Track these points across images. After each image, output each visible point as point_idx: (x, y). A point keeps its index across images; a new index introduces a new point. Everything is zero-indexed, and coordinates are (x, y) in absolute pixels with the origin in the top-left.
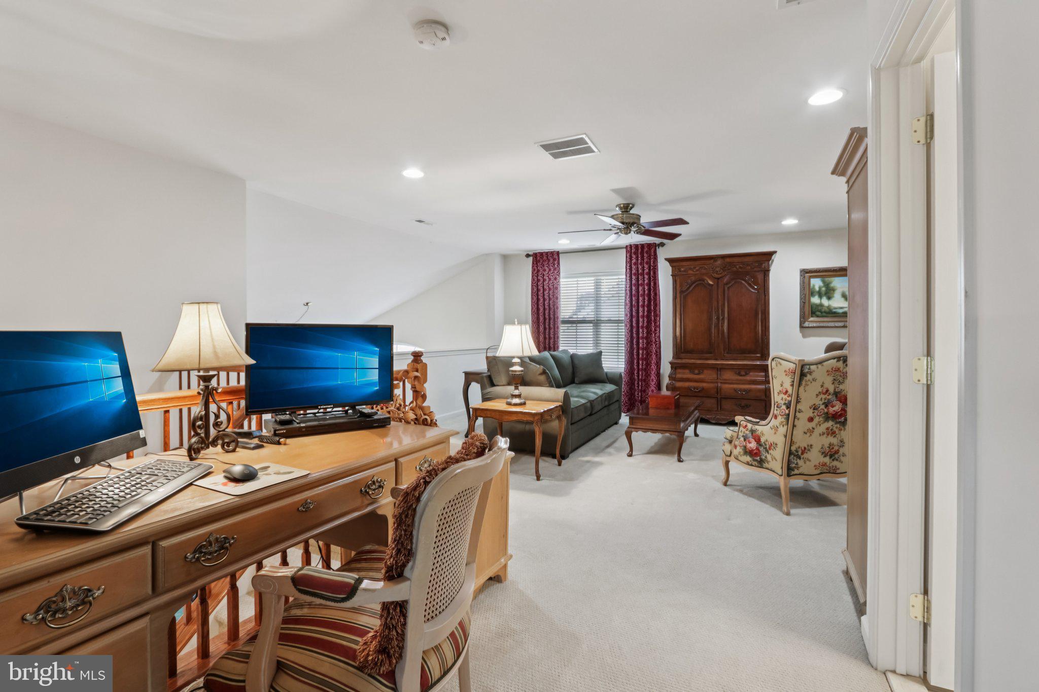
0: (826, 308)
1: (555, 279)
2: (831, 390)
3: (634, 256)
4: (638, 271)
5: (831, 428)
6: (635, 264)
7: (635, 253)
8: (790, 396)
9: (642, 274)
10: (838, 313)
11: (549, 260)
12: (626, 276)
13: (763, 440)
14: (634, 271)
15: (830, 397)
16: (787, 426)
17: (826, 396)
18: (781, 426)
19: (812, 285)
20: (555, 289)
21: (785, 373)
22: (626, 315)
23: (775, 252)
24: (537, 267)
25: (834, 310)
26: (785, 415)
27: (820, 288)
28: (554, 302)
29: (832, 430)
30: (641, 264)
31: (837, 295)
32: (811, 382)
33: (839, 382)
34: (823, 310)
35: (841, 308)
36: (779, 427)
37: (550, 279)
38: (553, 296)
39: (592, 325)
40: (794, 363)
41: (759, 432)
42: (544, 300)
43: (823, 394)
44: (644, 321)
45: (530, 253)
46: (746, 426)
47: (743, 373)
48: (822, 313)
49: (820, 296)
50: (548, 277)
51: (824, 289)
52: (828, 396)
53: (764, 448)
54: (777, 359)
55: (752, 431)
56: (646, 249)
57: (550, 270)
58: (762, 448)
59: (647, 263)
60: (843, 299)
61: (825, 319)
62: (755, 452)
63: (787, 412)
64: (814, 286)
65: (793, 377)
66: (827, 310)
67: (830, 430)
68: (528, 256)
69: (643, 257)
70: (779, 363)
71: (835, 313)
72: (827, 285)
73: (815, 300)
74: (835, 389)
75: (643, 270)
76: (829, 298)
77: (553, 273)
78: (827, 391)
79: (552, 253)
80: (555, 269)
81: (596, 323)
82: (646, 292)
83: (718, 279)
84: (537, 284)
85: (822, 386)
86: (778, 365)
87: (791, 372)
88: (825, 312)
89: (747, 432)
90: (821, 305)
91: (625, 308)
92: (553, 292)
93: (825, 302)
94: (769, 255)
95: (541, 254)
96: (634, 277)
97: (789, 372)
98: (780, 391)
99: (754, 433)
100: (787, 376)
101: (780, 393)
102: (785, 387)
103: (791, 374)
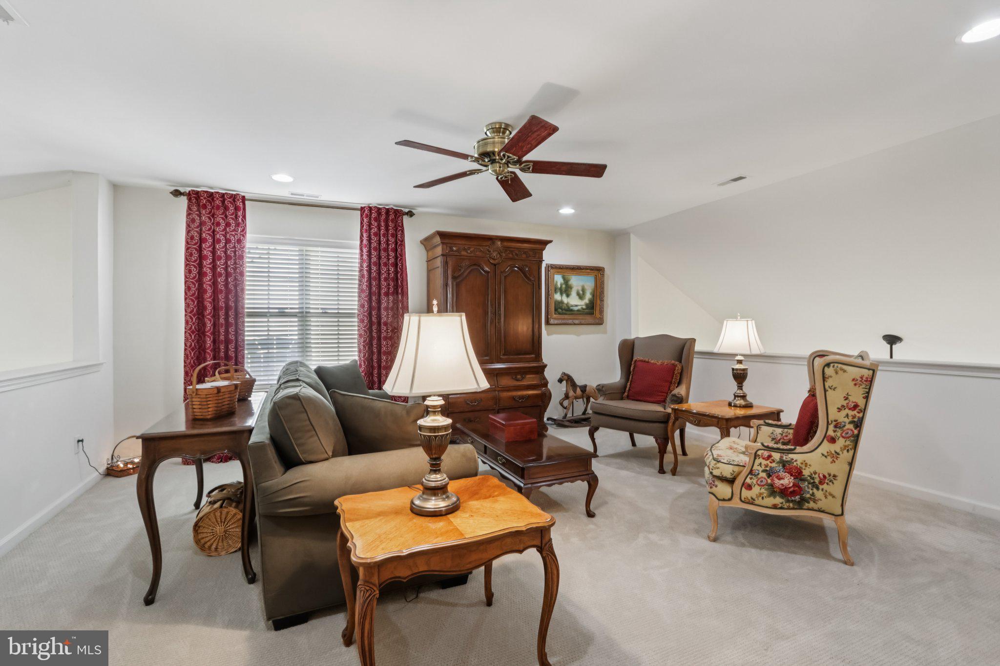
0: (565, 306)
1: (239, 241)
3: (375, 224)
4: (380, 244)
6: (376, 234)
7: (376, 219)
8: (862, 411)
9: (386, 250)
10: (574, 311)
11: (226, 209)
12: (361, 250)
13: (806, 472)
14: (374, 245)
16: (853, 451)
18: (845, 451)
19: (555, 282)
20: (235, 258)
21: (854, 382)
22: (362, 306)
23: (550, 242)
24: (200, 217)
25: (571, 308)
26: (853, 436)
27: (561, 285)
28: (236, 279)
30: (384, 235)
31: (574, 293)
34: (563, 307)
35: (576, 306)
36: (841, 453)
37: (228, 241)
38: (235, 269)
39: (296, 320)
40: (869, 369)
41: (799, 463)
42: (215, 275)
44: (388, 315)
45: (182, 190)
46: (770, 457)
47: (519, 377)
48: (562, 310)
49: (561, 294)
50: (225, 236)
51: (564, 286)
53: (809, 483)
54: (836, 365)
55: (784, 463)
56: (392, 217)
57: (228, 225)
58: (806, 483)
59: (393, 235)
60: (577, 297)
61: (566, 317)
62: (791, 489)
63: (856, 432)
64: (557, 282)
65: (868, 387)
66: (566, 308)
68: (177, 193)
69: (387, 226)
70: (842, 369)
71: (572, 310)
72: (566, 281)
73: (557, 297)
75: (388, 245)
76: (568, 296)
77: (234, 230)
79: (234, 197)
80: (238, 225)
81: (303, 315)
82: (392, 275)
83: (495, 265)
84: (200, 246)
86: (840, 372)
87: (866, 381)
88: (564, 310)
89: (774, 465)
90: (562, 302)
91: (359, 296)
92: (235, 263)
93: (565, 299)
94: (545, 243)
95: (211, 196)
96: (374, 253)
97: (861, 381)
98: (843, 406)
99: (788, 465)
100: (857, 386)
101: (843, 409)
102: (854, 401)
103: (864, 383)
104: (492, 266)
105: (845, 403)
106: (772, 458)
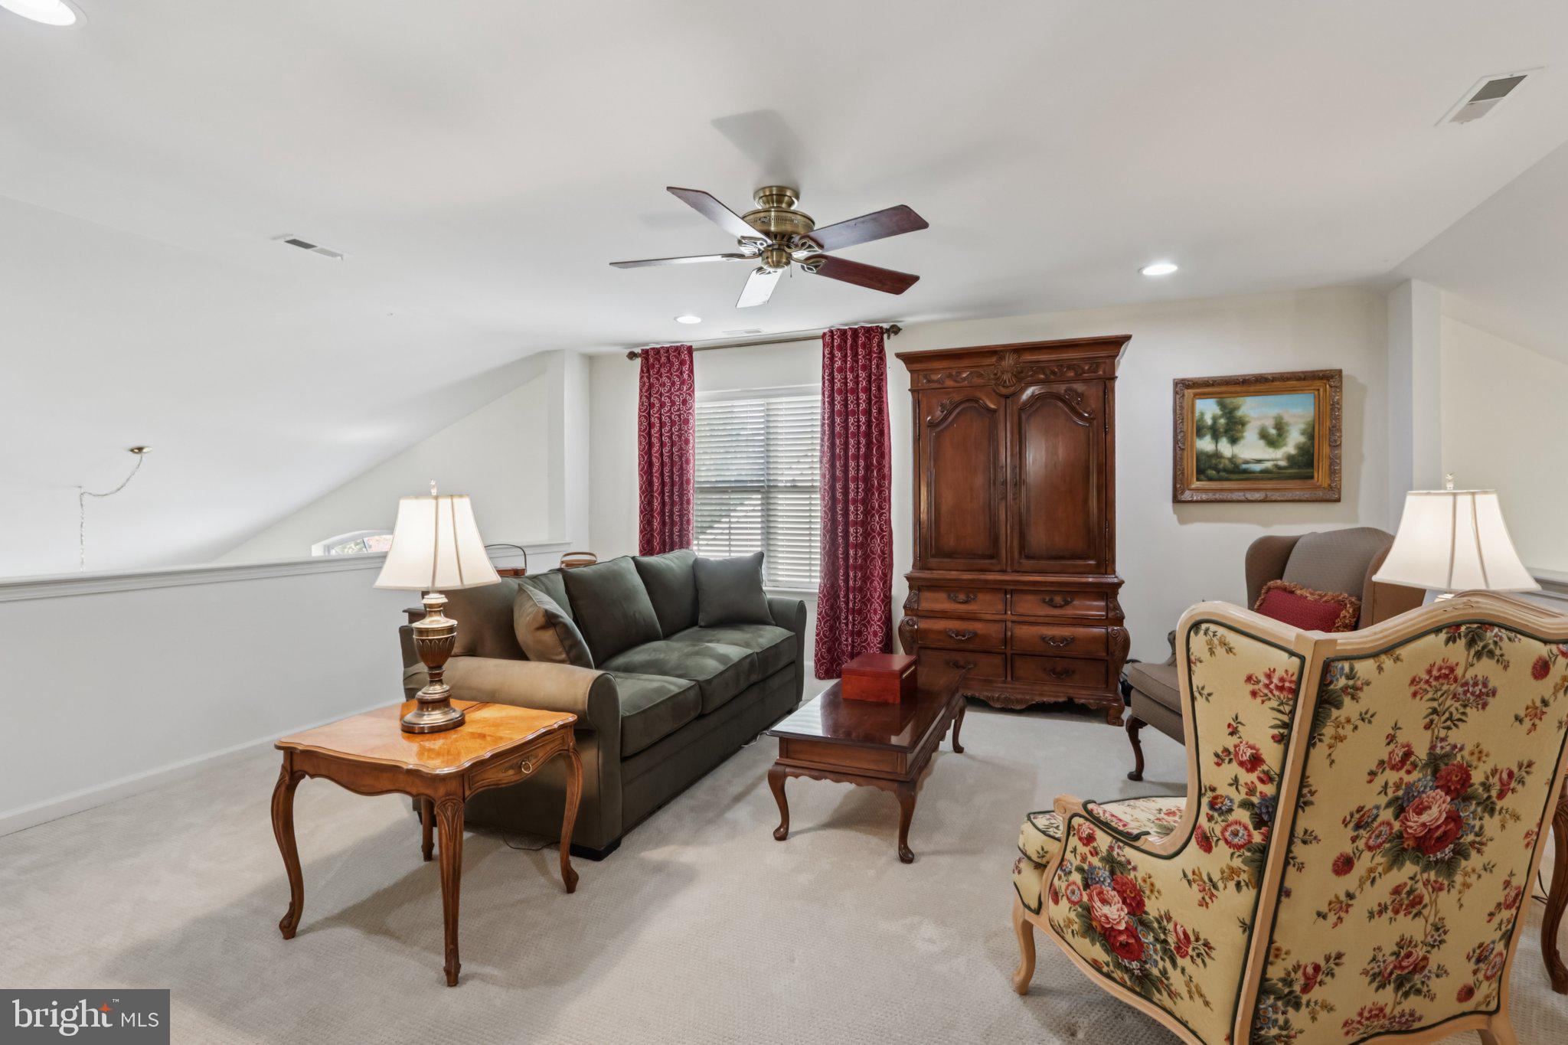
0: (1227, 461)
1: (685, 402)
2: (1421, 752)
3: (838, 354)
4: (846, 384)
5: (1408, 888)
6: (841, 370)
7: (840, 348)
8: (1271, 780)
9: (855, 391)
10: (1253, 472)
11: (672, 364)
12: (823, 394)
13: (1153, 908)
14: (838, 385)
15: (1416, 775)
16: (1253, 892)
17: (1402, 773)
18: (1231, 885)
19: (1197, 414)
20: (683, 422)
21: (1250, 687)
22: (823, 476)
23: (1128, 338)
24: (649, 379)
25: (1244, 466)
26: (1248, 845)
27: (1215, 419)
28: (681, 449)
29: (1409, 893)
30: (852, 369)
31: (1250, 435)
32: (1356, 728)
33: (1450, 718)
34: (1221, 466)
35: (1259, 461)
36: (1220, 885)
37: (673, 403)
38: (680, 437)
39: (759, 496)
40: (1292, 654)
41: (1139, 875)
42: (662, 445)
43: (1393, 768)
44: (858, 488)
45: (638, 350)
46: (1089, 839)
47: (1058, 599)
48: (1218, 471)
49: (1216, 437)
50: (670, 398)
51: (1222, 421)
52: (1409, 772)
53: (1157, 939)
54: (1213, 627)
55: (1110, 860)
56: (861, 340)
57: (673, 384)
58: (1151, 938)
59: (864, 368)
60: (1262, 443)
61: (1226, 485)
62: (1123, 938)
63: (1257, 838)
64: (1202, 414)
65: (1287, 709)
66: (1229, 466)
67: (1404, 895)
68: (632, 356)
69: (855, 355)
70: (1223, 643)
71: (1245, 471)
72: (1229, 413)
73: (1206, 444)
74: (1433, 747)
75: (857, 383)
76: (1234, 441)
77: (679, 389)
78: (1408, 754)
79: (678, 350)
80: (683, 383)
81: (766, 490)
82: (863, 428)
83: (1007, 397)
84: (649, 413)
85: (1391, 739)
86: (1220, 651)
87: (1281, 689)
88: (1225, 470)
89: (1095, 861)
90: (1217, 455)
91: (821, 462)
92: (680, 429)
93: (1225, 448)
94: (1117, 343)
95: (657, 351)
96: (838, 398)
97: (1267, 686)
98: (1226, 751)
99: (1119, 874)
100: (1259, 700)
101: (1227, 759)
102: (1251, 742)
103: (1276, 693)
104: (1003, 400)
105: (1231, 742)
106: (1095, 844)
